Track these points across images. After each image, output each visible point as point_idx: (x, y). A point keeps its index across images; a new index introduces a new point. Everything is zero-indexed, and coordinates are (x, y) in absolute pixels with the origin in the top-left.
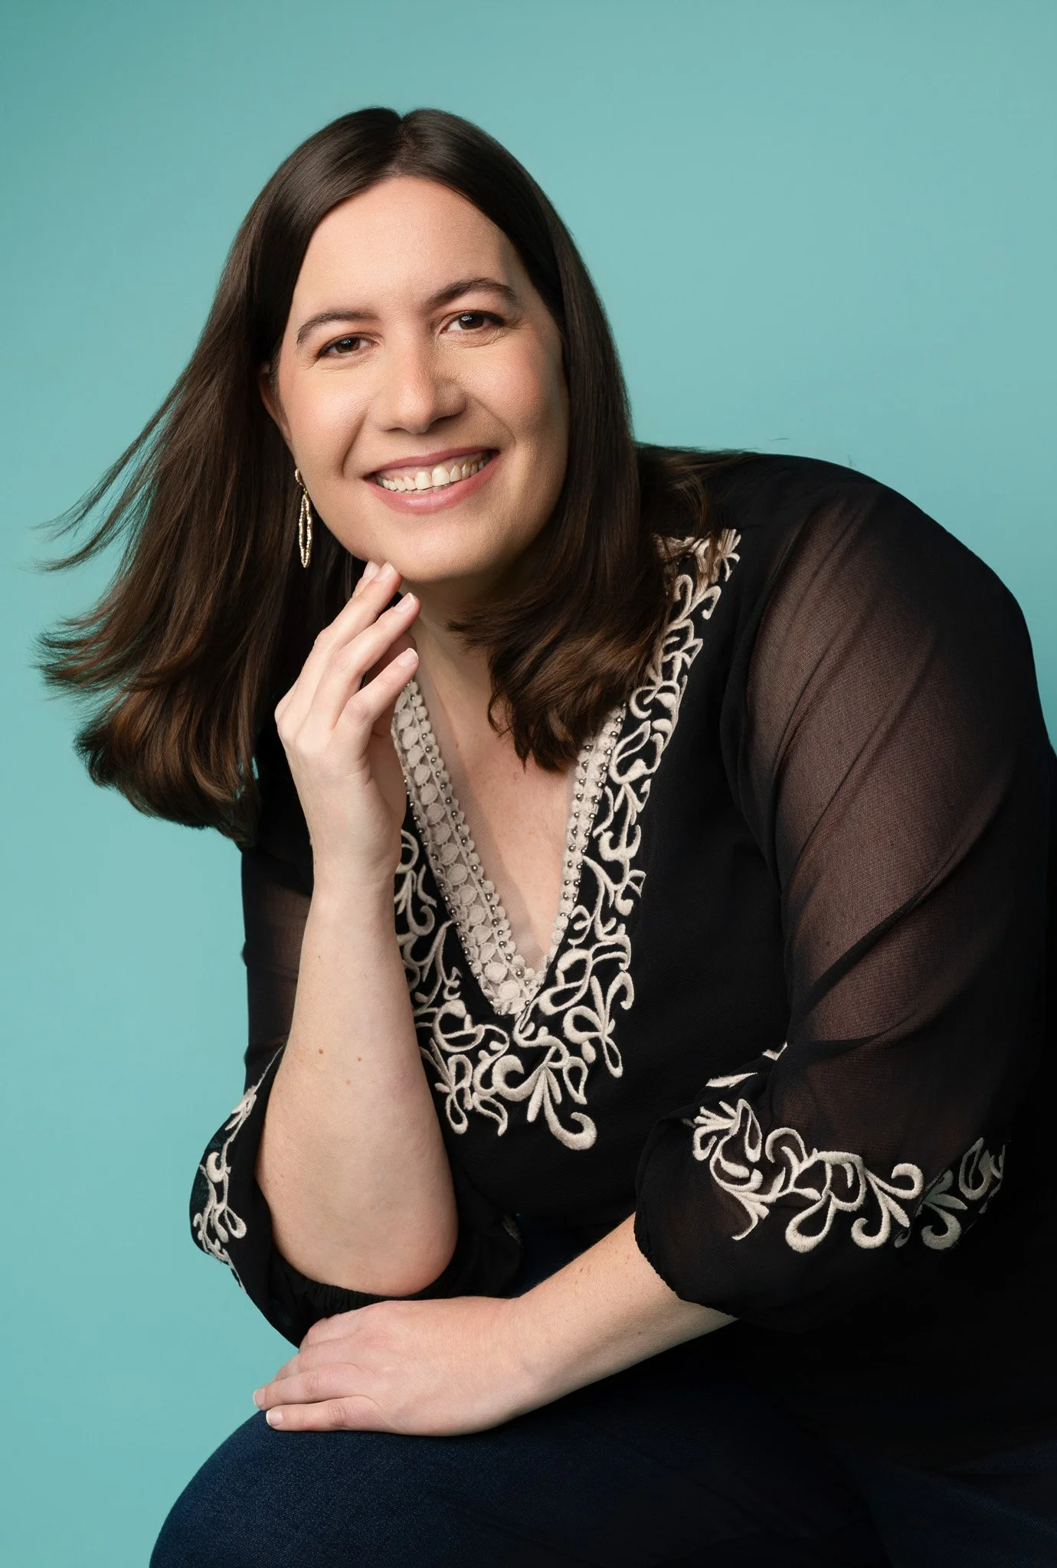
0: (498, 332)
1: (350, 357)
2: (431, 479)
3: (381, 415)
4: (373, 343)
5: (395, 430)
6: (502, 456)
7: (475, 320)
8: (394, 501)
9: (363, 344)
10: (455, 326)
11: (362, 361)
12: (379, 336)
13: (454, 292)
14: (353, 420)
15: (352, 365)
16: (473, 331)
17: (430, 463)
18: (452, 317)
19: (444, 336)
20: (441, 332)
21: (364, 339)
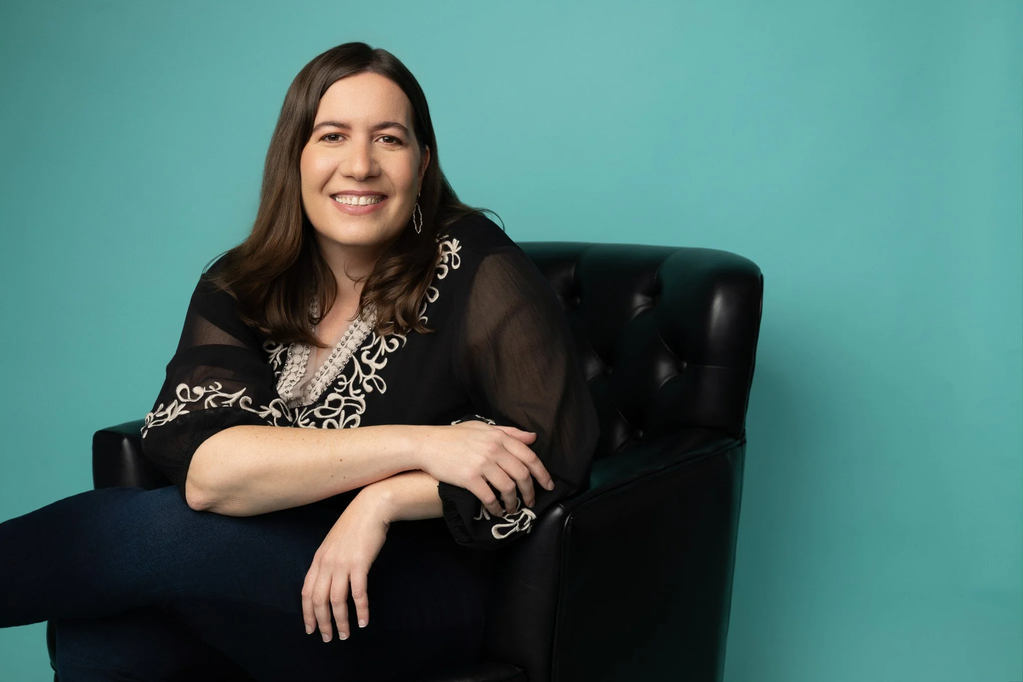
0: (399, 147)
1: (334, 143)
2: (358, 202)
3: (345, 169)
4: (345, 139)
5: (350, 177)
6: (389, 199)
7: (390, 139)
8: (340, 207)
9: (340, 138)
10: (381, 140)
11: (339, 146)
12: (349, 136)
13: (385, 126)
14: (332, 169)
15: (336, 147)
16: (389, 144)
17: (359, 195)
18: (382, 136)
19: (376, 143)
20: (375, 141)
21: (342, 136)
